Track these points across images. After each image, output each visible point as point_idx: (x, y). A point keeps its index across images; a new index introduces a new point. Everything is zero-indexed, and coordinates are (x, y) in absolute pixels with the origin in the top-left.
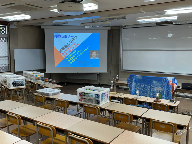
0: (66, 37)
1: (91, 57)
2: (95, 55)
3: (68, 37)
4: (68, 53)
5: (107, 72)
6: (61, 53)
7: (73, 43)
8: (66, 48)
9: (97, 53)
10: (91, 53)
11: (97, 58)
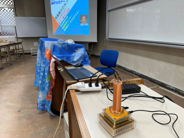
0: (59, 2)
1: (81, 23)
2: (85, 20)
4: (62, 19)
5: (97, 42)
6: (57, 21)
7: (65, 8)
8: (60, 14)
9: (87, 18)
10: (81, 19)
11: (87, 24)
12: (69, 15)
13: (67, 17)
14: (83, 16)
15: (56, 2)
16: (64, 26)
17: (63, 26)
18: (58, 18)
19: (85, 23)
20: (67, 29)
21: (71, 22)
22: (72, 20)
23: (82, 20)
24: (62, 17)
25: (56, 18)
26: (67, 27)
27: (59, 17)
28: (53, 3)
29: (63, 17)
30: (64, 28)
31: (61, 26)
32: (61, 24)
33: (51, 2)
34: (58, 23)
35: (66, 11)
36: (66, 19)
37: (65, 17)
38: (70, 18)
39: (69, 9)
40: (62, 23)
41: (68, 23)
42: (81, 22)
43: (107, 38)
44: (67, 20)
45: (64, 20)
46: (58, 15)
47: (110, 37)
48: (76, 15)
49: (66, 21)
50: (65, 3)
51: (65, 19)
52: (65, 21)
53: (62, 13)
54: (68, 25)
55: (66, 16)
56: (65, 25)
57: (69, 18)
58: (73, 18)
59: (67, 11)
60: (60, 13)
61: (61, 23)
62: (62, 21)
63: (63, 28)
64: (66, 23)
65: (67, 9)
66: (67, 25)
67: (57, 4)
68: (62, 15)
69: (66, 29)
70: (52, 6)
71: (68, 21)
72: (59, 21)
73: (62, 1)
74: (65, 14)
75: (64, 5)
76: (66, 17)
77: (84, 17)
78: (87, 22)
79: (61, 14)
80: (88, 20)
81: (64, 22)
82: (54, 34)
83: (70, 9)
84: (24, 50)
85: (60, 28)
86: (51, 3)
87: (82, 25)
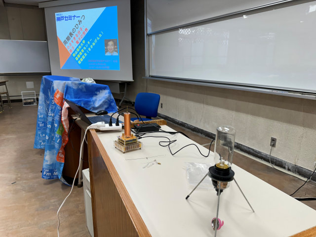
0: (70, 18)
1: (107, 51)
2: (113, 47)
3: (73, 18)
4: (75, 45)
5: (133, 81)
6: (66, 47)
7: (79, 28)
8: (71, 36)
9: (115, 44)
10: (106, 45)
11: (115, 54)
12: (86, 38)
13: (84, 42)
14: (110, 41)
15: (65, 17)
16: (79, 56)
17: (76, 56)
18: (69, 43)
19: (113, 52)
20: (84, 60)
21: (89, 49)
22: (91, 46)
23: (108, 47)
24: (75, 42)
25: (65, 42)
26: (84, 57)
27: (70, 41)
28: (59, 19)
29: (77, 42)
30: (79, 59)
31: (74, 55)
32: (74, 52)
33: (56, 17)
34: (69, 50)
35: (81, 32)
36: (82, 44)
37: (79, 42)
38: (89, 43)
39: (86, 29)
40: (76, 50)
41: (85, 51)
42: (107, 49)
43: (147, 75)
44: (83, 46)
45: (78, 46)
46: (68, 39)
47: (152, 74)
48: (98, 38)
49: (82, 48)
50: (79, 19)
51: (80, 44)
52: (80, 47)
53: (74, 34)
54: (86, 54)
55: (81, 39)
56: (81, 53)
57: (86, 43)
58: (94, 44)
59: (84, 33)
60: (71, 34)
61: (73, 50)
62: (75, 48)
63: (77, 59)
64: (83, 51)
65: (84, 30)
66: (83, 54)
67: (66, 20)
68: (74, 38)
69: (82, 60)
70: (58, 23)
71: (85, 48)
72: (71, 48)
73: (74, 16)
74: (79, 36)
75: (78, 23)
76: (81, 42)
77: (111, 43)
78: (116, 50)
79: (73, 36)
80: (118, 47)
81: (78, 50)
82: (61, 68)
83: (89, 29)
84: (10, 95)
85: (72, 58)
86: (56, 19)
87: (108, 54)
